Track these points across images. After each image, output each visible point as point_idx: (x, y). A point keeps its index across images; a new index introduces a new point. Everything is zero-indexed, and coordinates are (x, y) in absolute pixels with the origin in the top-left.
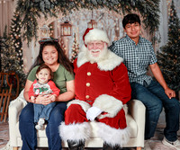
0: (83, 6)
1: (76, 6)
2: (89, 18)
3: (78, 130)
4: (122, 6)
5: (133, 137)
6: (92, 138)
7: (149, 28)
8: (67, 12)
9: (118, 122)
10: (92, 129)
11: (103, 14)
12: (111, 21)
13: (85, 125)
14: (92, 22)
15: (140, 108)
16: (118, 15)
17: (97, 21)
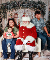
0: (22, 8)
1: (19, 8)
2: (23, 12)
3: (20, 47)
4: (34, 8)
5: (37, 49)
6: (25, 49)
7: (42, 15)
8: (16, 10)
9: (33, 44)
10: (25, 46)
11: (28, 11)
12: (31, 13)
13: (22, 45)
14: (24, 13)
15: (40, 40)
16: (33, 11)
17: (26, 13)
